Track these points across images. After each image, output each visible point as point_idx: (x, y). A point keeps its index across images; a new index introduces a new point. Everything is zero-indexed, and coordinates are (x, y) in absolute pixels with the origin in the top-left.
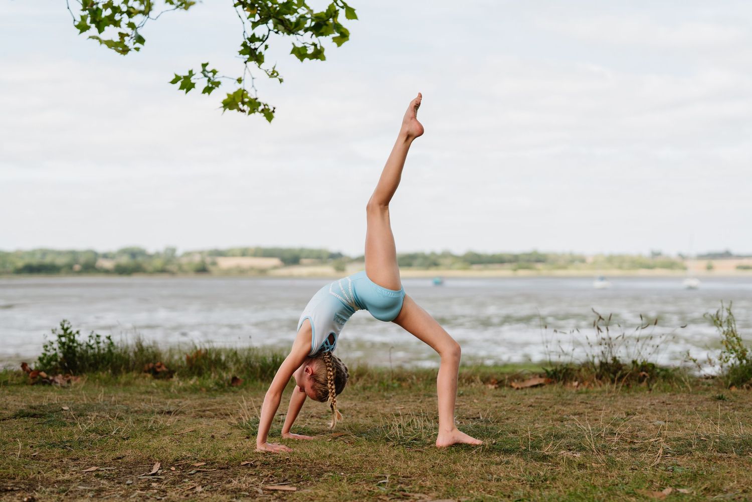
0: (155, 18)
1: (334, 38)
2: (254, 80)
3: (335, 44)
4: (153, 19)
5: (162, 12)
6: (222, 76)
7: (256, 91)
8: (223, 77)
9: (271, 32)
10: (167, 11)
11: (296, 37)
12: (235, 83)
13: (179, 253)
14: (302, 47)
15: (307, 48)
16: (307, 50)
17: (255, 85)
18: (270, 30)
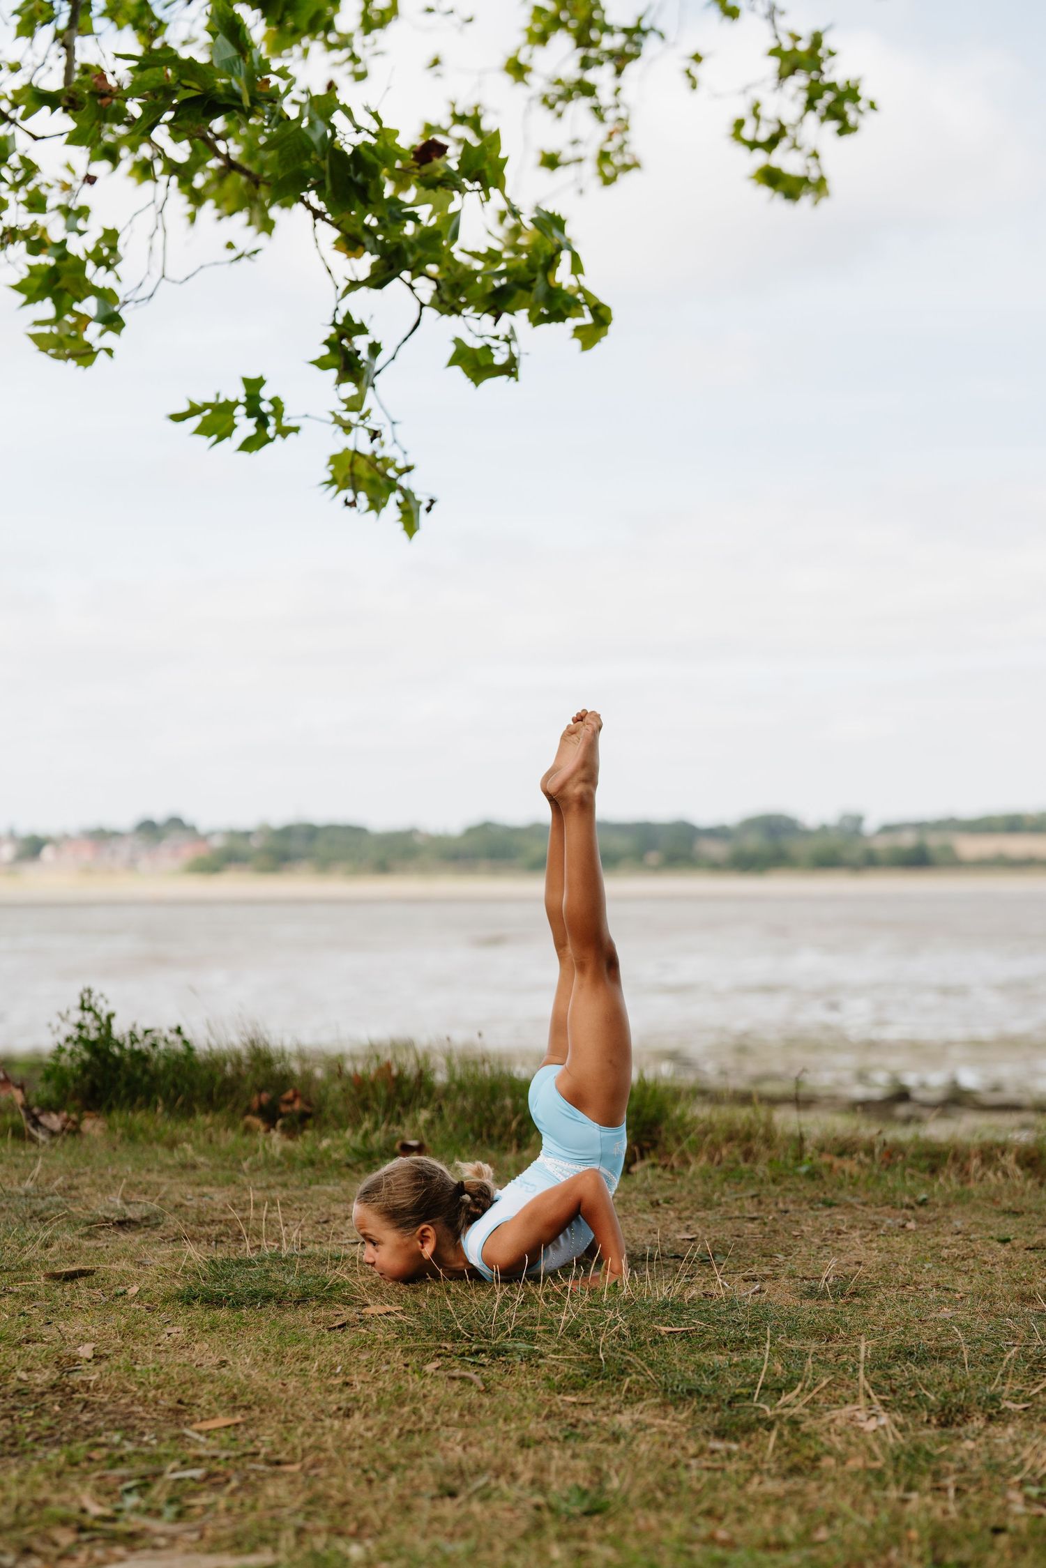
0: (182, 278)
1: (578, 330)
2: (396, 426)
3: (577, 343)
4: (174, 282)
5: (202, 267)
6: (303, 413)
7: (405, 453)
8: (306, 416)
9: (424, 309)
10: (216, 264)
11: (465, 322)
12: (335, 432)
13: (871, 825)
14: (483, 348)
15: (494, 351)
16: (493, 356)
17: (399, 438)
18: (422, 305)
